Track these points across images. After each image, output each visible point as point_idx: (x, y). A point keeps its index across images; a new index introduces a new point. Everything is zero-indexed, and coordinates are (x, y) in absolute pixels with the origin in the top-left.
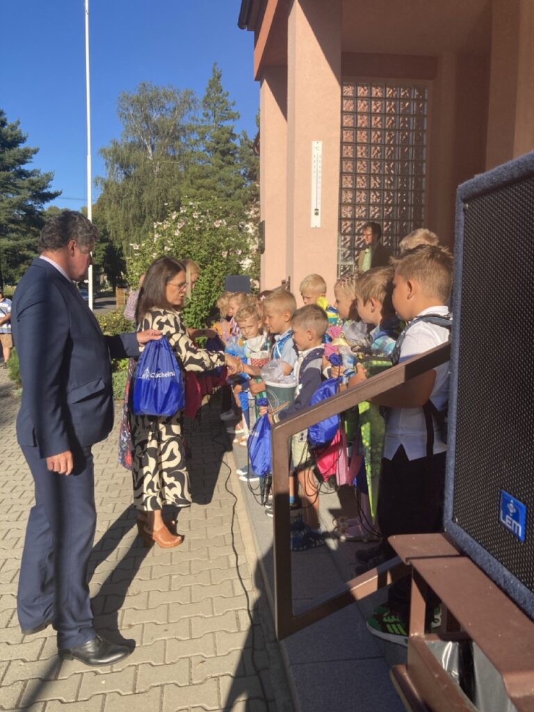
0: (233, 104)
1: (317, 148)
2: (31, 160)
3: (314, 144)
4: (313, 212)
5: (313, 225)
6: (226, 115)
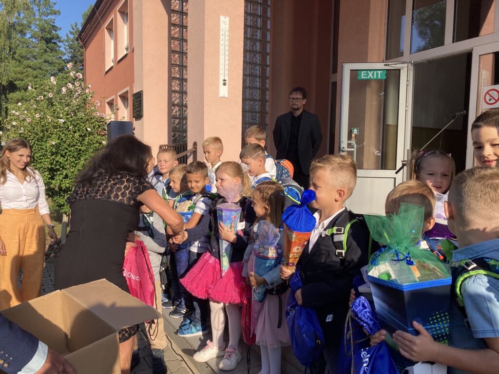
0: (55, 4)
1: (224, 23)
3: (222, 18)
4: (221, 82)
5: (221, 95)
6: (49, 11)
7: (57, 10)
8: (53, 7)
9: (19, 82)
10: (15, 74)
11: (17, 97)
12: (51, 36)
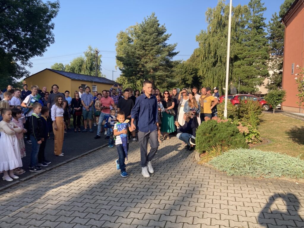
0: (263, 4)
2: (169, 38)
6: (259, 10)
7: (264, 7)
8: (262, 6)
9: (240, 55)
10: (239, 51)
11: (239, 64)
12: (260, 25)
